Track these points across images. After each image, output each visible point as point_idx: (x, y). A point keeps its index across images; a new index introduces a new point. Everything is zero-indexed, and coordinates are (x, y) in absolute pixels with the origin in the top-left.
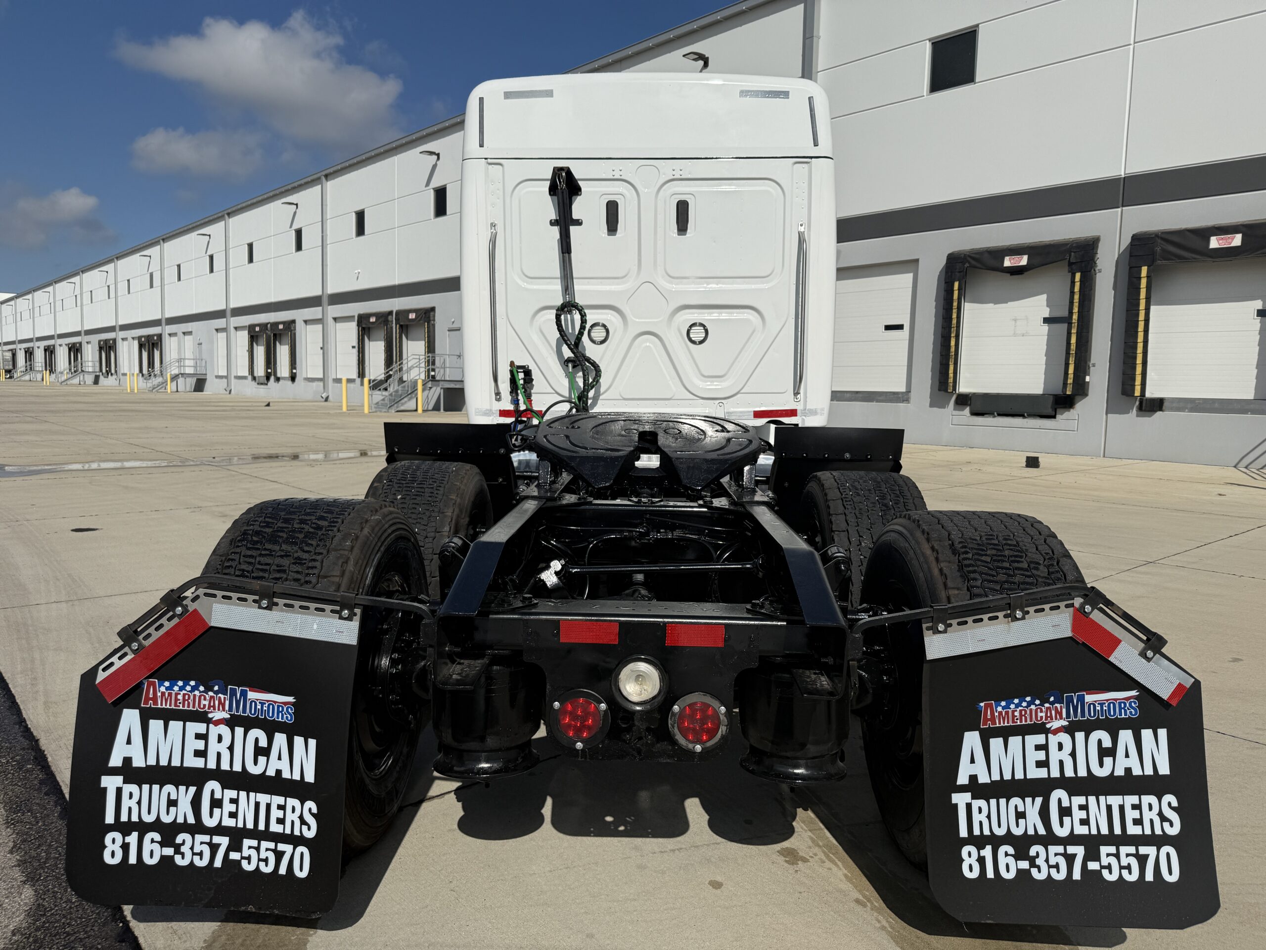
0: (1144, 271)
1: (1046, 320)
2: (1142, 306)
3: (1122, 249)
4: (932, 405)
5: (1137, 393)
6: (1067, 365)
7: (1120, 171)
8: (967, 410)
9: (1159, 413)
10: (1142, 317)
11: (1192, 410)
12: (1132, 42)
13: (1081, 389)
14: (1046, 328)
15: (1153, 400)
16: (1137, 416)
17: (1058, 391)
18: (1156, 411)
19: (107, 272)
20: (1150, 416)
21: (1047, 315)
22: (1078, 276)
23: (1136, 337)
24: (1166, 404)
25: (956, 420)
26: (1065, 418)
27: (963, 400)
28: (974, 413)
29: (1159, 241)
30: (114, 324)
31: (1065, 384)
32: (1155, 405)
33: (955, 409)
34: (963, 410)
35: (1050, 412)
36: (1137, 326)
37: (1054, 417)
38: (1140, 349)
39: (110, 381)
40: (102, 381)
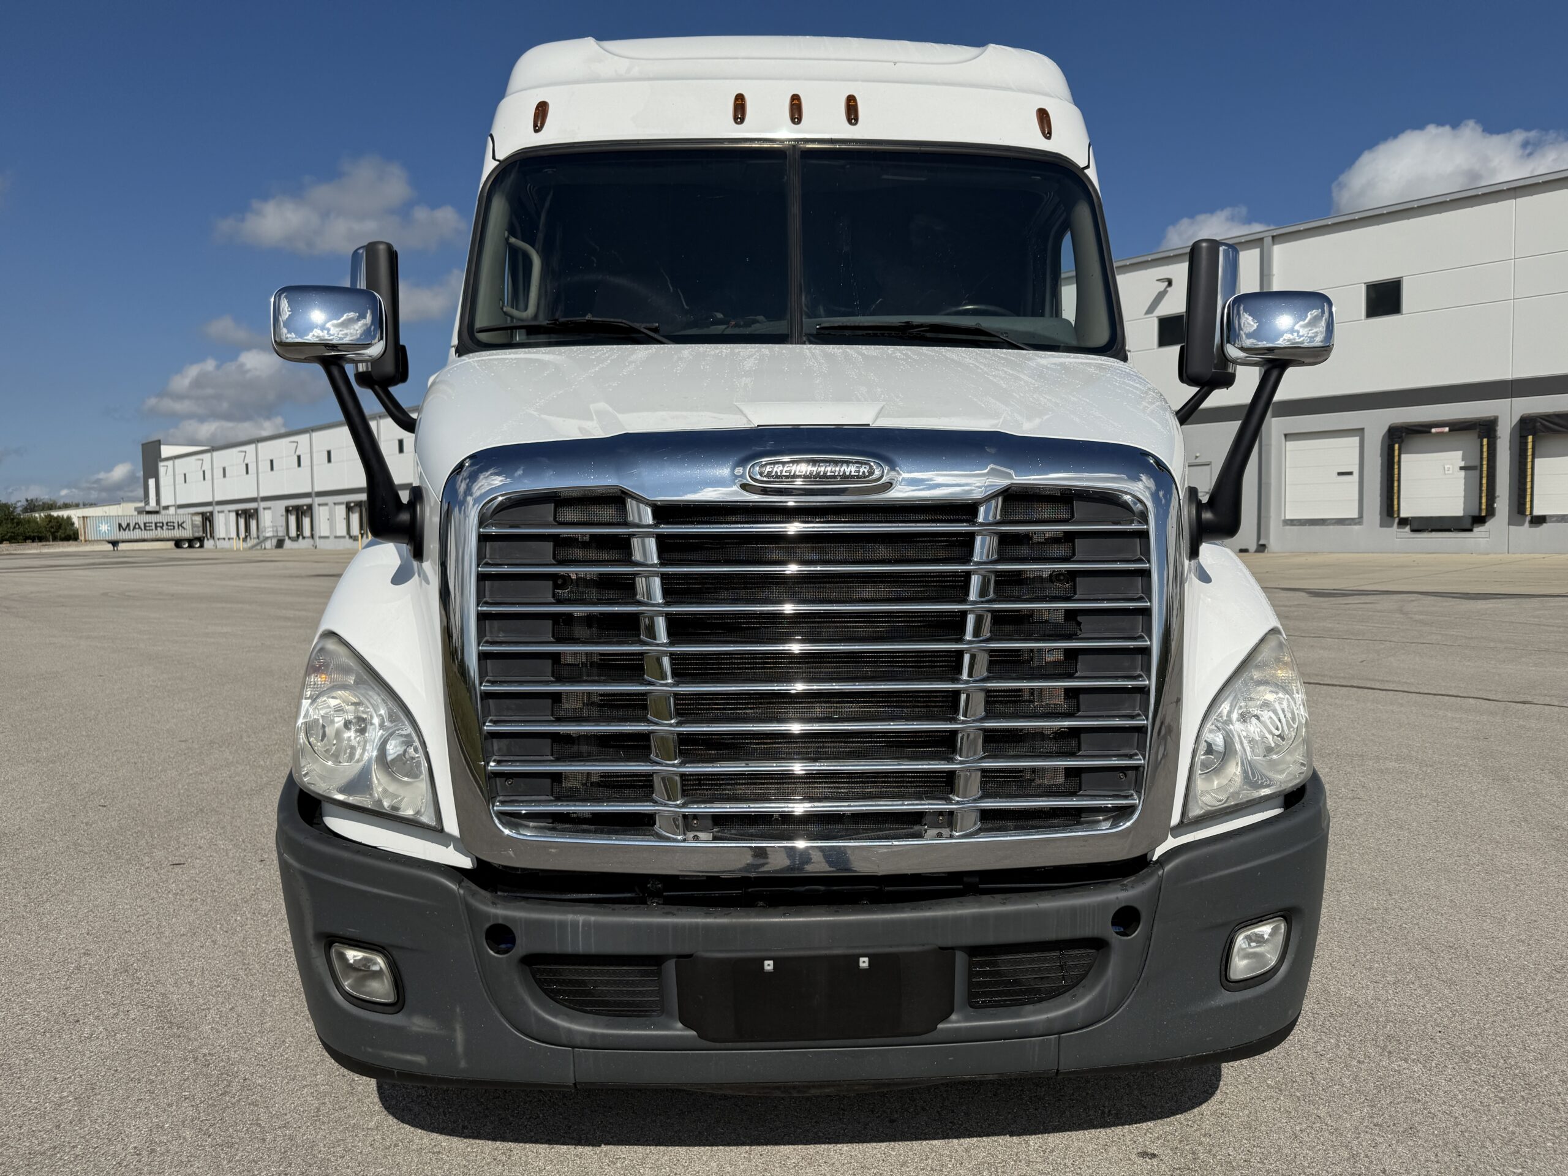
0: (1530, 438)
1: (1461, 468)
2: (1529, 459)
3: (1513, 425)
4: (1382, 526)
5: (1528, 512)
6: (1481, 498)
7: (1508, 376)
8: (1408, 529)
9: (1545, 524)
10: (1529, 466)
13: (1491, 512)
14: (1463, 473)
15: (1539, 517)
16: (1530, 527)
17: (1476, 513)
18: (1541, 524)
20: (1538, 527)
21: (1462, 464)
22: (1485, 441)
23: (1526, 478)
24: (1547, 519)
25: (1399, 535)
26: (1478, 530)
27: (1403, 522)
28: (1413, 531)
29: (1539, 420)
30: (311, 491)
31: (1480, 509)
32: (1539, 520)
33: (1398, 528)
34: (1404, 528)
35: (1468, 526)
36: (1526, 472)
37: (1471, 530)
38: (1529, 486)
39: (302, 544)
40: (288, 544)
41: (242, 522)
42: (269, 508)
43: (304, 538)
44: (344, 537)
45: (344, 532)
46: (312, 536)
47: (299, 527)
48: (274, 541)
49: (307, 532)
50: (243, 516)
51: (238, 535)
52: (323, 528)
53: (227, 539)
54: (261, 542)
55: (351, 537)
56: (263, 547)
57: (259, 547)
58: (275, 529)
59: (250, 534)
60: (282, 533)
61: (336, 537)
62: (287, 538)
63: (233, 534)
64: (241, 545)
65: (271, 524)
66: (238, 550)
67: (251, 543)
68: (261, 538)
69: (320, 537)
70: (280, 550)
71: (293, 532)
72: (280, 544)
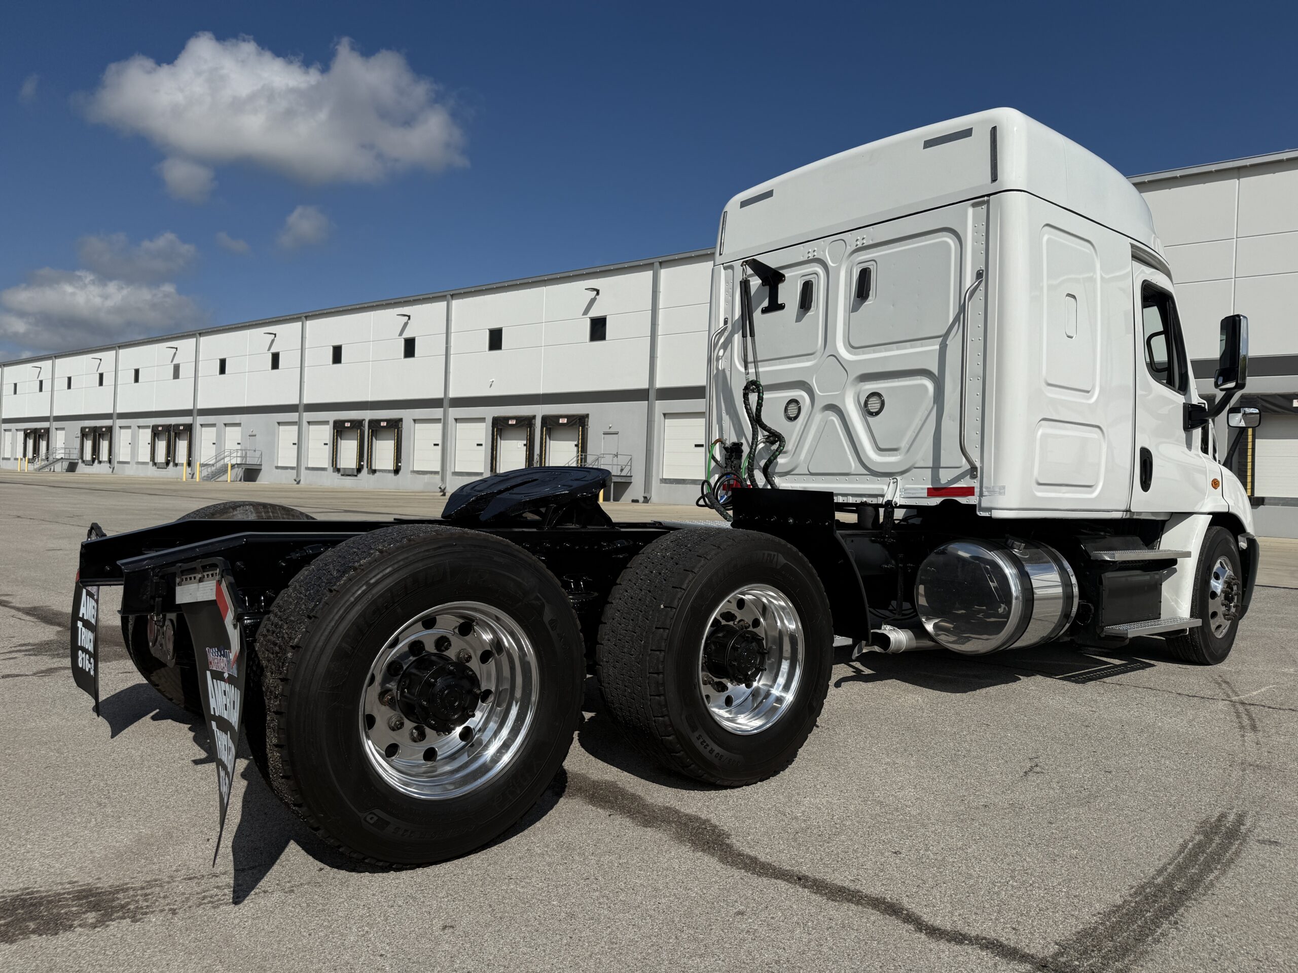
2: (1250, 439)
9: (1262, 507)
10: (1250, 446)
11: (1283, 505)
12: (1233, 277)
15: (1258, 498)
18: (1260, 505)
19: (101, 360)
23: (1246, 459)
24: (1266, 501)
29: (1260, 400)
30: (112, 412)
36: (1247, 452)
38: (1249, 465)
39: (96, 468)
40: (81, 468)
41: (30, 443)
42: (63, 429)
43: (100, 462)
44: (146, 463)
45: (147, 458)
46: (110, 461)
47: (96, 450)
48: (66, 464)
49: (104, 456)
50: (33, 436)
51: (25, 455)
52: (123, 452)
53: (12, 459)
54: (50, 464)
55: (155, 464)
56: (52, 470)
57: (47, 470)
58: (67, 451)
59: (39, 454)
60: (75, 455)
61: (138, 463)
62: (80, 461)
63: (20, 455)
64: (26, 467)
65: (63, 446)
66: (22, 471)
67: (38, 464)
68: (51, 458)
69: (119, 462)
70: (70, 474)
71: (88, 456)
72: (72, 467)
